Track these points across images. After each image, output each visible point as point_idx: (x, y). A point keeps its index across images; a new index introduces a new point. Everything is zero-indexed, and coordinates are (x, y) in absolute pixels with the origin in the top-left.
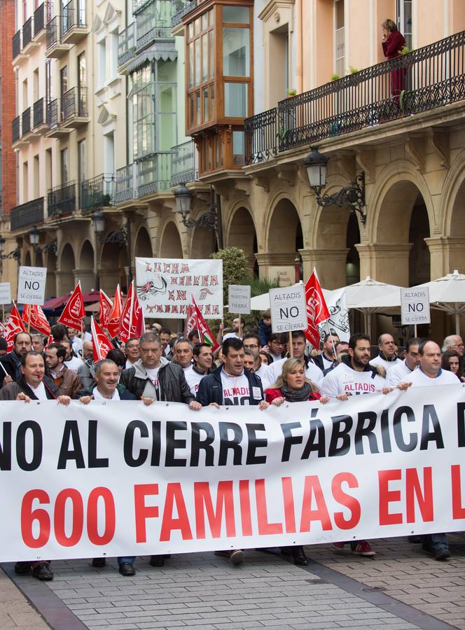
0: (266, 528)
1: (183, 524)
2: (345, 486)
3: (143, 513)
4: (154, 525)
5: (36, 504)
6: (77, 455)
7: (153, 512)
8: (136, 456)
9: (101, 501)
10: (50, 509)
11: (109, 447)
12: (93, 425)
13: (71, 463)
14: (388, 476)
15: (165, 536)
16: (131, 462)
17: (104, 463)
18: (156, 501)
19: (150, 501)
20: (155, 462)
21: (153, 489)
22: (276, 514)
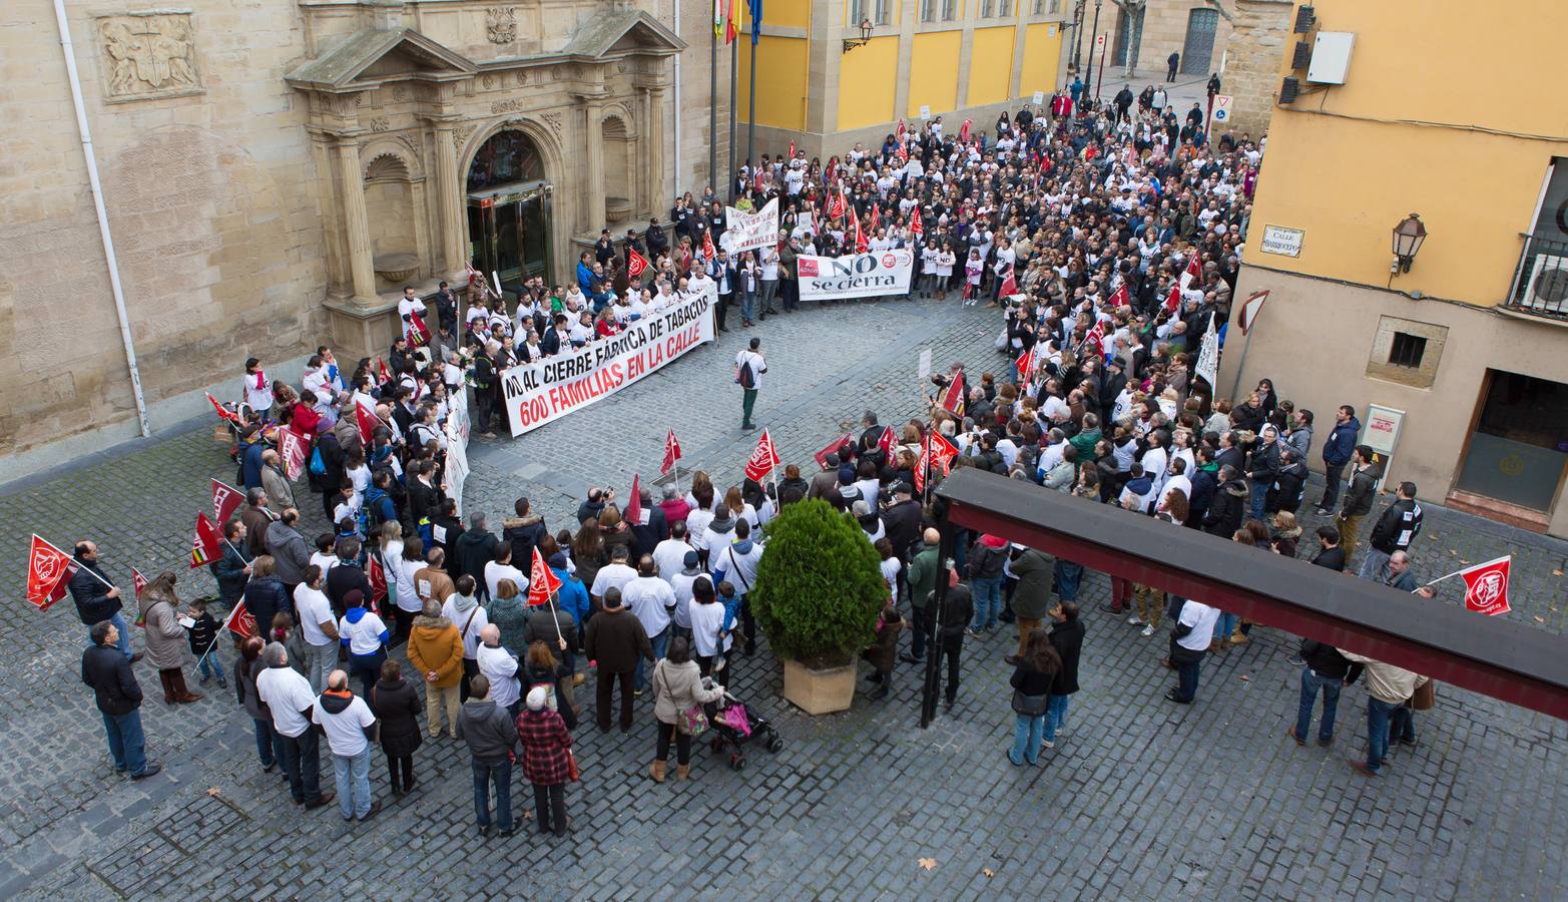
0: (594, 394)
1: (567, 401)
2: (617, 370)
3: (554, 401)
4: (558, 404)
5: (525, 408)
6: (529, 385)
7: (556, 400)
9: (541, 400)
10: (528, 408)
11: (539, 380)
12: (533, 372)
14: (630, 361)
18: (555, 395)
22: (595, 388)
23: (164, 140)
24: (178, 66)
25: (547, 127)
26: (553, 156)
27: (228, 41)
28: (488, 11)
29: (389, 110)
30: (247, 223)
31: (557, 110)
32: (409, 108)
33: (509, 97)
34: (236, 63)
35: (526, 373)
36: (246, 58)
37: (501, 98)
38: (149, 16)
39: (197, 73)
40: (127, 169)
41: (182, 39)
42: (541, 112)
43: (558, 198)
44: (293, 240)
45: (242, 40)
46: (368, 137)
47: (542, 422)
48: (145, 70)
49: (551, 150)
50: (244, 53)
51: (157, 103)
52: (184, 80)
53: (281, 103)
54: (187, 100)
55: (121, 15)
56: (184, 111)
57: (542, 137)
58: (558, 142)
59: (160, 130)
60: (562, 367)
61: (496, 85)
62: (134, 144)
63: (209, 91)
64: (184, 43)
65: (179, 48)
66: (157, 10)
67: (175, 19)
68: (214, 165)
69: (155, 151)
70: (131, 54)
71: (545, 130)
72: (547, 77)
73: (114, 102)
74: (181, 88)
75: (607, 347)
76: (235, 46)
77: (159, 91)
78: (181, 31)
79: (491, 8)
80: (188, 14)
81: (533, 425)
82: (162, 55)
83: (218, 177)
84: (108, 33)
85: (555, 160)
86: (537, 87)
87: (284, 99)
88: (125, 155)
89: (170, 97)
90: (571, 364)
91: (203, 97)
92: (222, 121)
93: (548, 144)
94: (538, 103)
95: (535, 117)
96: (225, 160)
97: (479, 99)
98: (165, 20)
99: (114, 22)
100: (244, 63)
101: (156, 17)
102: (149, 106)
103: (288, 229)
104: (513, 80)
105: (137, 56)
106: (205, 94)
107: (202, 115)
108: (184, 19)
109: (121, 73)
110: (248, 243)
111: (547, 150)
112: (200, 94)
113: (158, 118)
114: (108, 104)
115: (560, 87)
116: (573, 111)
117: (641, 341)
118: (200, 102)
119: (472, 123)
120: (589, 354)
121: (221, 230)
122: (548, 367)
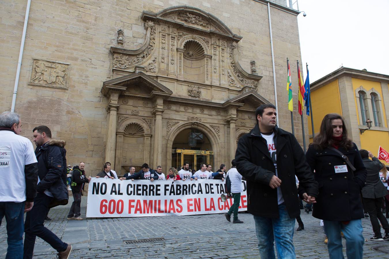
0: (160, 211)
1: (140, 210)
2: (179, 203)
3: (131, 206)
4: (133, 210)
5: (104, 203)
6: (115, 192)
7: (133, 206)
8: (129, 193)
9: (120, 203)
10: (108, 204)
11: (123, 190)
12: (119, 185)
13: (114, 193)
14: (189, 200)
15: (136, 212)
16: (128, 194)
17: (122, 194)
19: (132, 204)
20: (134, 194)
21: (134, 201)
23: (47, 101)
24: (59, 79)
25: (212, 129)
26: (215, 142)
27: (81, 76)
28: (189, 86)
29: (140, 108)
30: (72, 137)
31: (218, 125)
32: (149, 110)
33: (195, 116)
34: (82, 83)
35: (114, 185)
36: (87, 82)
37: (192, 115)
38: (53, 63)
39: (66, 83)
40: (29, 107)
41: (64, 71)
42: (211, 124)
43: (217, 159)
44: (91, 148)
45: (87, 77)
46: (129, 116)
47: (115, 215)
48: (46, 77)
49: (214, 139)
50: (87, 81)
51: (48, 89)
52: (60, 84)
53: (98, 99)
54: (60, 90)
55: (43, 61)
56: (58, 94)
57: (210, 133)
58: (218, 137)
59: (46, 97)
60: (139, 188)
61: (190, 110)
62: (35, 100)
63: (69, 89)
64: (64, 73)
65: (62, 74)
66: (57, 62)
67: (64, 66)
68: (64, 113)
69: (42, 104)
70: (43, 72)
71: (211, 130)
72: (214, 113)
73: (31, 85)
74: (58, 86)
75: (172, 186)
76: (84, 78)
77: (50, 86)
78: (64, 69)
79: (190, 85)
80: (68, 65)
81: (107, 215)
82: (55, 75)
83: (65, 118)
84: (37, 65)
85: (216, 144)
86: (209, 115)
87: (99, 98)
88: (30, 102)
89: (53, 88)
90: (145, 188)
91: (66, 91)
92: (72, 100)
93: (213, 137)
94: (209, 121)
95: (208, 125)
96: (68, 112)
97: (180, 113)
98: (60, 65)
99: (40, 62)
100: (86, 84)
101: (56, 64)
102: (44, 89)
103: (90, 143)
104: (198, 111)
105: (45, 73)
106: (67, 90)
107: (65, 96)
108: (66, 66)
109: (37, 77)
110: (70, 144)
111: (212, 139)
112: (65, 89)
113: (47, 93)
114: (29, 85)
115: (220, 117)
116: (226, 127)
117: (199, 191)
118: (65, 92)
119: (177, 121)
120: (159, 186)
121: (60, 137)
122: (131, 185)
